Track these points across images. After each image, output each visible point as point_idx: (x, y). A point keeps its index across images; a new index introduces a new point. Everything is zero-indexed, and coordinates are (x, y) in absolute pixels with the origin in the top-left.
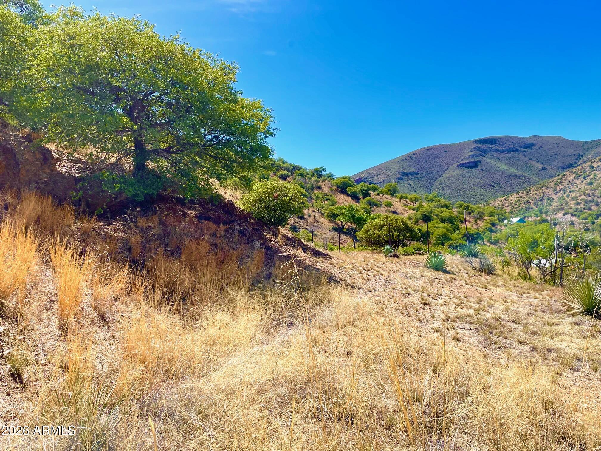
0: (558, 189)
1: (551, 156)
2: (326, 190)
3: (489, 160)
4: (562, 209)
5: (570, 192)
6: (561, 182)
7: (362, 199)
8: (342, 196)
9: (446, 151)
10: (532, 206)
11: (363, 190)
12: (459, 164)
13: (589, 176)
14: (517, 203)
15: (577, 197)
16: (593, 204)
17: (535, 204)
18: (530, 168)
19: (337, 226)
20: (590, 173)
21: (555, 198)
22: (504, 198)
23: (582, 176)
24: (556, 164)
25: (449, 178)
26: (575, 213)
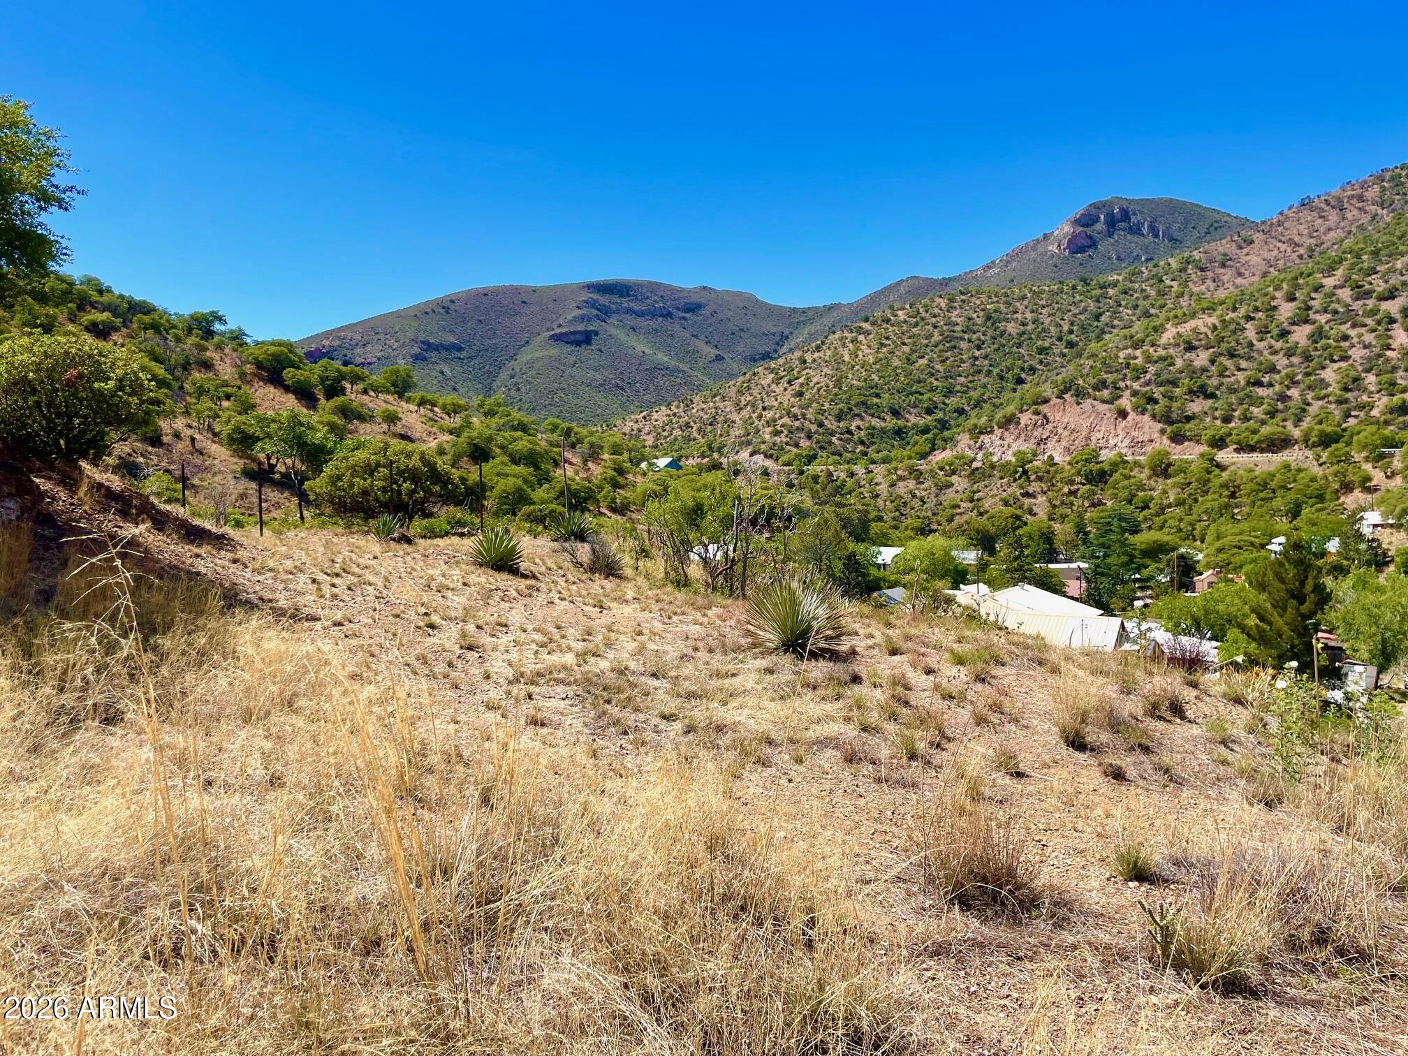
0: (743, 402)
1: (733, 334)
2: (226, 371)
3: (614, 330)
4: (749, 443)
5: (764, 409)
6: (749, 388)
7: (323, 401)
8: (271, 390)
9: (524, 302)
10: (695, 434)
11: (327, 379)
12: (552, 333)
13: (797, 378)
14: (667, 428)
15: (775, 420)
16: (802, 435)
17: (699, 430)
18: (693, 355)
19: (255, 467)
20: (799, 372)
21: (737, 419)
22: (642, 415)
23: (786, 379)
24: (741, 350)
25: (530, 364)
26: (772, 452)
